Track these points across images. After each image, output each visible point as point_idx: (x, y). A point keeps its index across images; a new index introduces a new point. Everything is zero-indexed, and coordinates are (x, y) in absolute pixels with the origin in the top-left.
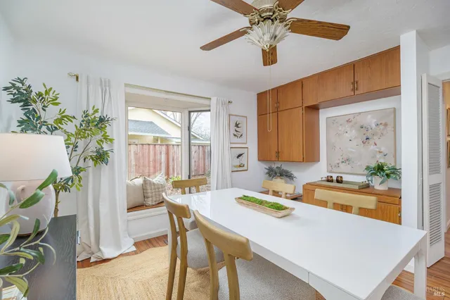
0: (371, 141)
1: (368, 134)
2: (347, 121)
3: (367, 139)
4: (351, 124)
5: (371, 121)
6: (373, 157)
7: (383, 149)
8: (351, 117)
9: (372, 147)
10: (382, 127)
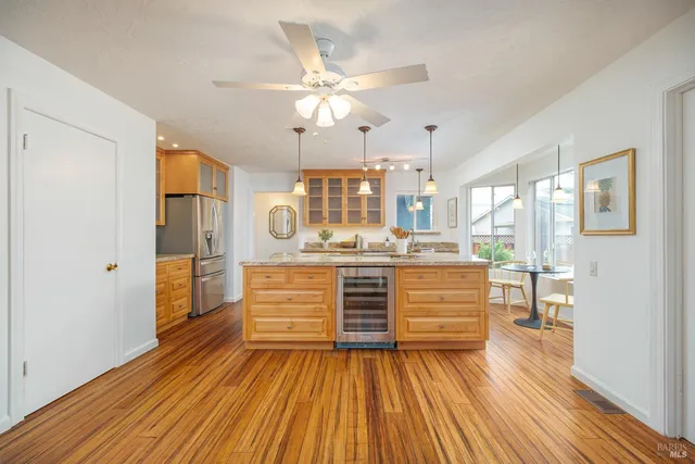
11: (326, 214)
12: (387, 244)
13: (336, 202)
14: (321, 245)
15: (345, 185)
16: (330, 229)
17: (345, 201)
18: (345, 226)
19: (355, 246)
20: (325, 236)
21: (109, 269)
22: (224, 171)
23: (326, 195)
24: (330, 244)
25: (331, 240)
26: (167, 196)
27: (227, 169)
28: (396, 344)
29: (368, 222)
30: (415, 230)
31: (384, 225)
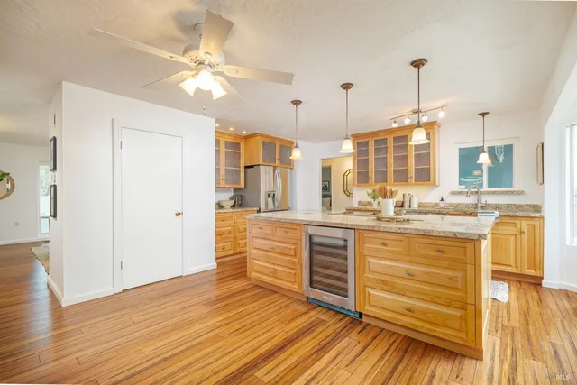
11: (372, 174)
12: (442, 205)
13: (382, 162)
15: (390, 144)
17: (391, 160)
18: (391, 184)
19: (402, 206)
20: (374, 195)
21: (177, 215)
23: (372, 157)
26: (246, 167)
27: (292, 143)
28: (361, 315)
29: (416, 181)
30: (485, 188)
31: (435, 185)
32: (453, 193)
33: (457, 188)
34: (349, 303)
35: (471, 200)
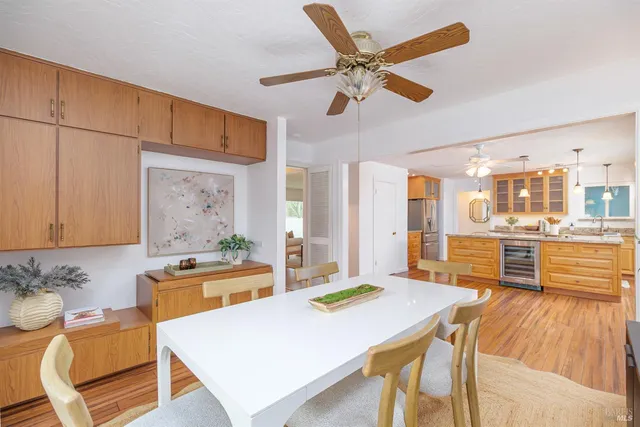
0: (213, 210)
1: (210, 202)
2: (184, 180)
3: (209, 207)
4: (189, 184)
5: (213, 186)
6: (214, 230)
7: (224, 220)
8: (190, 175)
9: (214, 217)
10: (223, 194)
11: (511, 205)
12: (572, 229)
14: (508, 228)
15: (528, 183)
16: (515, 217)
18: (528, 213)
19: (538, 229)
20: (512, 221)
21: (393, 234)
22: (437, 182)
23: (511, 192)
24: (516, 228)
25: (517, 224)
27: (439, 181)
28: (542, 288)
29: (551, 211)
30: (607, 217)
31: (567, 213)
32: (580, 220)
33: (583, 215)
34: (536, 281)
35: (597, 225)
